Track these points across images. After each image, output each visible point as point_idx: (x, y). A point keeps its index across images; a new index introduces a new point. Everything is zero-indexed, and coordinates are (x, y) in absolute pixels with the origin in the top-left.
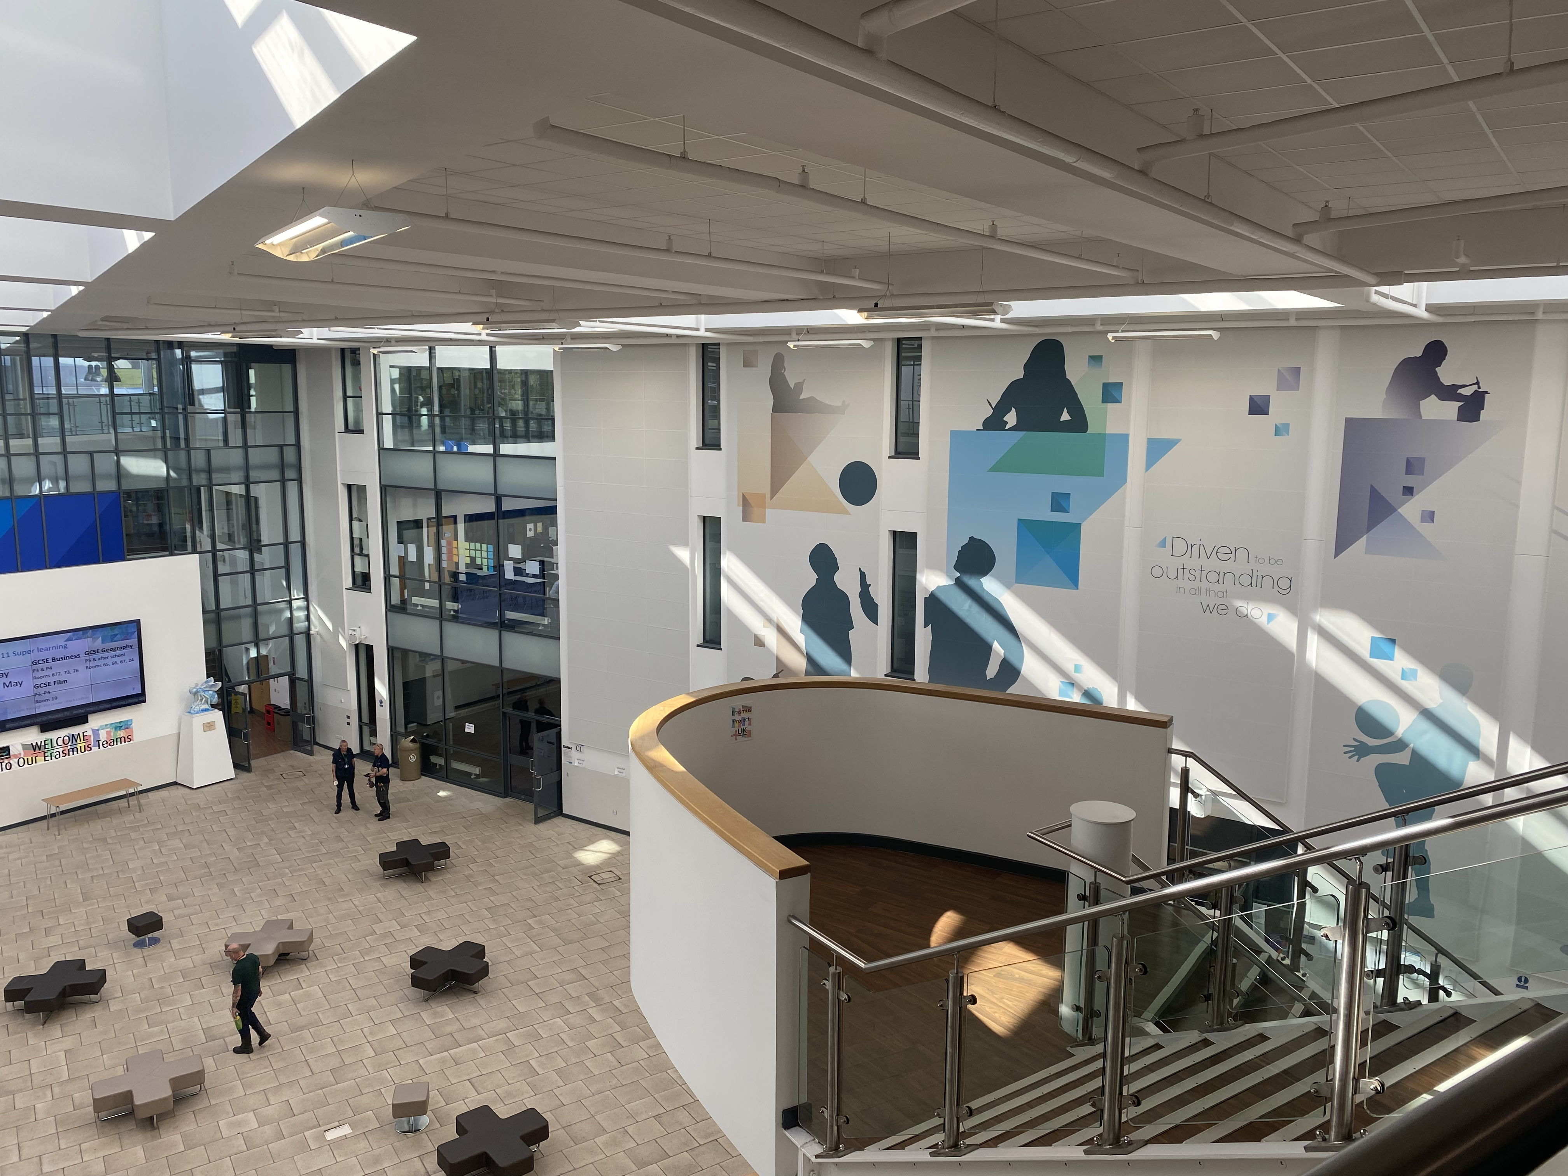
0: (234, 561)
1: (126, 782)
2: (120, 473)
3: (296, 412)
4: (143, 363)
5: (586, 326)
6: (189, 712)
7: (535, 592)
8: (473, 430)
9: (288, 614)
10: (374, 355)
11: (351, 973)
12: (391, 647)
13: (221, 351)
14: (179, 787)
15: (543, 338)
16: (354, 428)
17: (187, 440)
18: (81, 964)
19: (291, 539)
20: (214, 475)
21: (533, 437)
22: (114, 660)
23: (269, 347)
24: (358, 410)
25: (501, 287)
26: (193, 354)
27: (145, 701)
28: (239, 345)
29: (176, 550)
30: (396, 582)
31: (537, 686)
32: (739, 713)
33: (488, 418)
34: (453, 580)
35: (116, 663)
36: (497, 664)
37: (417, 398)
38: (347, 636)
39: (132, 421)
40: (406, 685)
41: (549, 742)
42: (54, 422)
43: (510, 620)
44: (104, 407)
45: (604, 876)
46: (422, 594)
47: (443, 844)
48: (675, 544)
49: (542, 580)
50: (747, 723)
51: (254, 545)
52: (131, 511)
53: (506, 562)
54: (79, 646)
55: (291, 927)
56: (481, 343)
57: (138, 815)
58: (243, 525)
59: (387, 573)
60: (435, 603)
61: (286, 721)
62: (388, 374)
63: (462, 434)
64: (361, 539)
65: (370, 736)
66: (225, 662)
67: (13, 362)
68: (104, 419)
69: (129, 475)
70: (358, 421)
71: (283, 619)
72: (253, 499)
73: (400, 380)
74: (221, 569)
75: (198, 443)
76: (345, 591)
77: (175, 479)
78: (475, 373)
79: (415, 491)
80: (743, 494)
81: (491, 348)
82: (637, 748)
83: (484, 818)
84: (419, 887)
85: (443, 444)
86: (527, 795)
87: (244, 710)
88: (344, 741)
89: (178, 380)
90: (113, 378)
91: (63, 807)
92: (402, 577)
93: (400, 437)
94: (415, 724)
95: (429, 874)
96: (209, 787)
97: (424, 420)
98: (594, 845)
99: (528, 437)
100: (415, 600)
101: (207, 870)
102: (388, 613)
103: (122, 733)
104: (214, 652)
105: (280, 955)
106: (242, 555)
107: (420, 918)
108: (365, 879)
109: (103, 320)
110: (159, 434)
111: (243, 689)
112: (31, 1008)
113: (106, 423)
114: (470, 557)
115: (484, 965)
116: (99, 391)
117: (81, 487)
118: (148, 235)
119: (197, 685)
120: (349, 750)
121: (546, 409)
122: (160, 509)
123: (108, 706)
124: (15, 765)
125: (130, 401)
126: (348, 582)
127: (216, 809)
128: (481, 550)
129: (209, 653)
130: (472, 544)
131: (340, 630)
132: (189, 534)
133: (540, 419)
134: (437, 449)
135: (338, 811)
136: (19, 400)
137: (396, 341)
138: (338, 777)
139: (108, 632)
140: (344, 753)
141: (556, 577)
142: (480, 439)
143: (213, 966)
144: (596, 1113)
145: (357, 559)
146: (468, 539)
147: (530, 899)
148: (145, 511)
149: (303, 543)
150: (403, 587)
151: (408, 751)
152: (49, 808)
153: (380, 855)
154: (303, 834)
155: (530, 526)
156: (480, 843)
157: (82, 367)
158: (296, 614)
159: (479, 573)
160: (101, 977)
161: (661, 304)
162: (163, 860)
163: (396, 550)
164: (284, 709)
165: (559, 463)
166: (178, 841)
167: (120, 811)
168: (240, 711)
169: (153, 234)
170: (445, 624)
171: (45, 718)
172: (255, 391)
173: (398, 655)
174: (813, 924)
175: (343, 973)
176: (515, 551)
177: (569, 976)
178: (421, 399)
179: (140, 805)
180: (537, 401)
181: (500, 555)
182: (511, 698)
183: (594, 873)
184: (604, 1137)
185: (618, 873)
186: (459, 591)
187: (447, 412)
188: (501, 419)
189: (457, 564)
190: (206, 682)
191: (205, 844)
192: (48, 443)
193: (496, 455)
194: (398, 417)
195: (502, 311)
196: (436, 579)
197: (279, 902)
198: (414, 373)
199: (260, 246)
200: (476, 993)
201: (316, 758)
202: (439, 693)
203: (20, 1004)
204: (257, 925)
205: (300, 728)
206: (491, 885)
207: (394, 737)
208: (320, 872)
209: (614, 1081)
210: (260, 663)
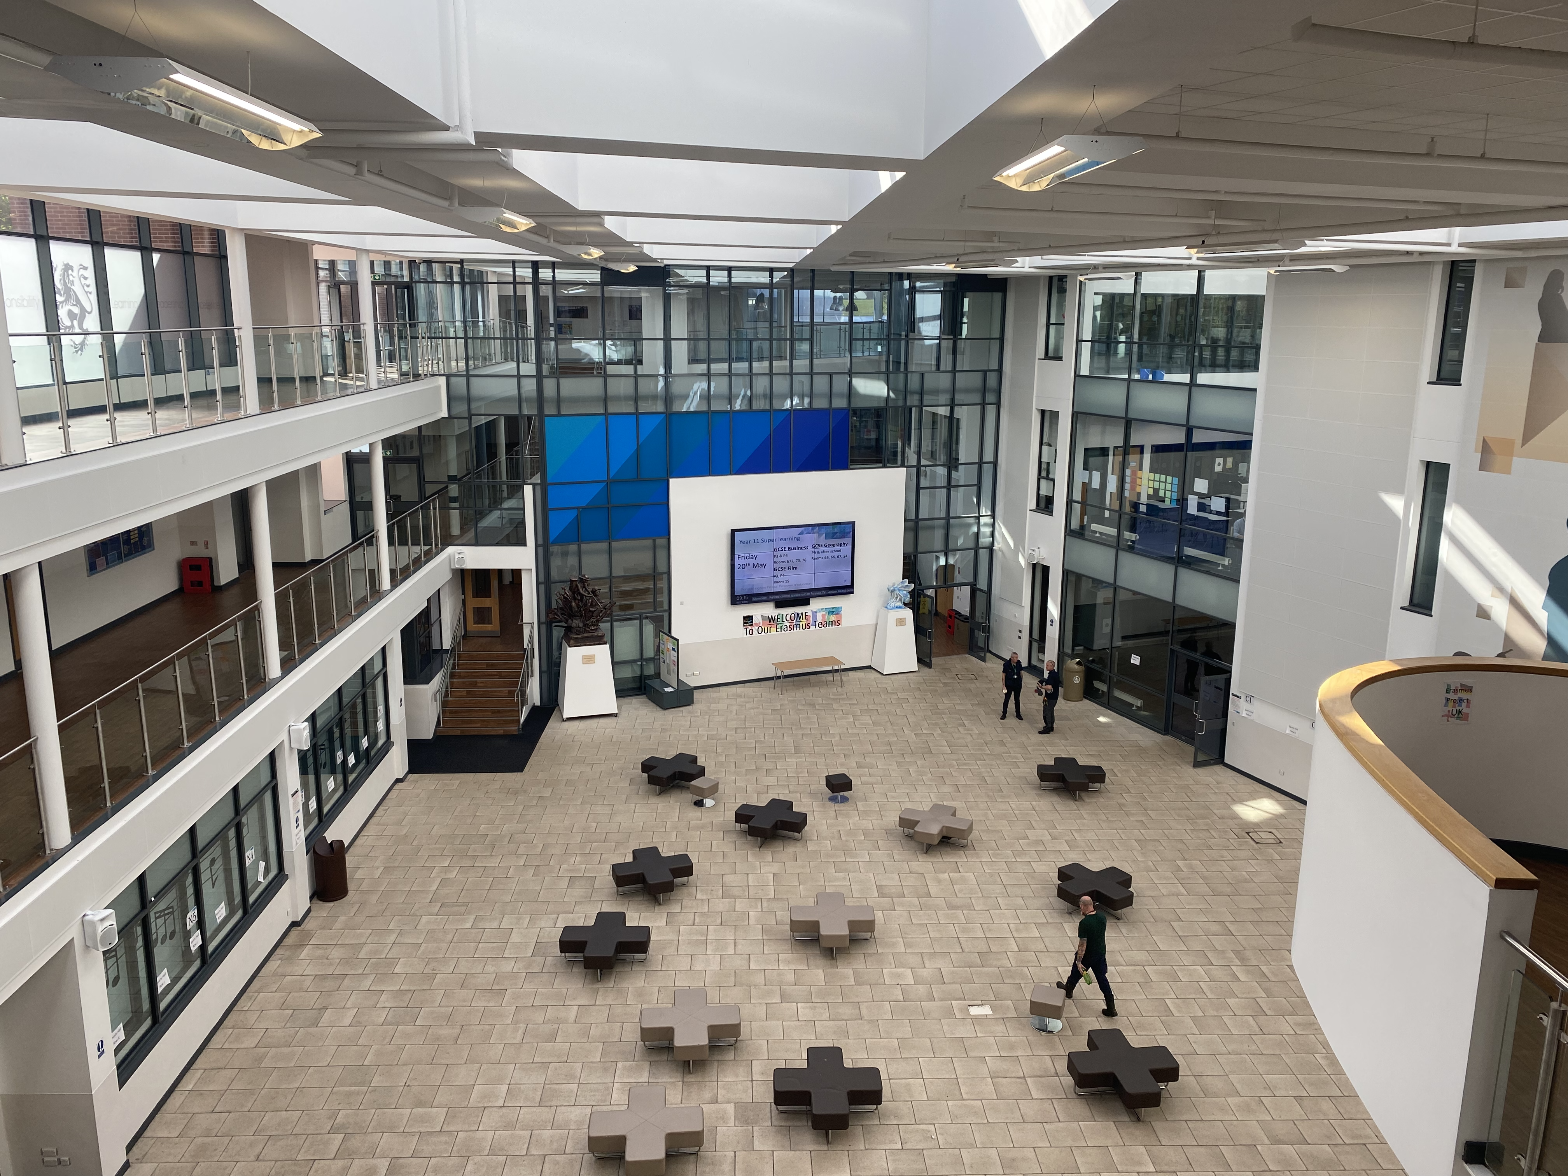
0: (934, 475)
1: (833, 660)
2: (851, 391)
3: (1002, 339)
4: (877, 294)
5: (1312, 246)
6: (886, 607)
7: (1217, 530)
8: (1170, 358)
9: (975, 529)
10: (1081, 282)
11: (1003, 869)
12: (1066, 570)
13: (942, 281)
14: (873, 671)
15: (1258, 260)
16: (1053, 355)
17: (906, 364)
18: (790, 805)
19: (985, 459)
20: (925, 397)
21: (1234, 366)
22: (833, 554)
23: (984, 276)
24: (1060, 337)
25: (1221, 208)
26: (918, 284)
27: (852, 593)
28: (959, 275)
29: (889, 463)
30: (1077, 507)
31: (1208, 628)
32: (1456, 691)
33: (1188, 346)
34: (1133, 510)
35: (834, 557)
36: (1170, 600)
37: (1117, 326)
38: (1026, 555)
39: (863, 346)
40: (1077, 608)
41: (1216, 687)
42: (805, 347)
43: (1187, 556)
44: (842, 333)
45: (1263, 835)
46: (1102, 521)
47: (1099, 768)
48: (1387, 491)
49: (1226, 518)
50: (1464, 704)
51: (952, 463)
52: (855, 426)
53: (1190, 496)
54: (810, 539)
55: (954, 814)
56: (1190, 267)
57: (839, 689)
58: (945, 443)
59: (1070, 498)
60: (1113, 531)
61: (964, 627)
62: (1092, 301)
63: (1159, 362)
64: (1048, 464)
65: (1039, 652)
66: (918, 568)
67: (779, 294)
68: (842, 344)
69: (858, 394)
70: (1058, 348)
71: (970, 533)
72: (955, 420)
73: (1101, 307)
74: (924, 483)
75: (914, 366)
76: (1028, 511)
77: (893, 399)
78: (1179, 299)
79: (1105, 418)
80: (1484, 440)
81: (1200, 272)
82: (1326, 711)
83: (1141, 751)
84: (1072, 804)
85: (1139, 372)
86: (1188, 737)
87: (930, 612)
88: (1016, 653)
89: (904, 309)
90: (852, 308)
91: (786, 672)
92: (1083, 503)
93: (1096, 365)
94: (1082, 648)
95: (1083, 794)
96: (896, 676)
97: (1122, 348)
98: (1255, 801)
99: (1227, 367)
100: (1094, 527)
101: (889, 748)
102: (1067, 537)
103: (833, 618)
104: (910, 557)
105: (944, 837)
106: (942, 471)
107: (1070, 834)
108: (1023, 786)
109: (850, 255)
110: (884, 358)
111: (930, 592)
112: (753, 832)
113: (843, 348)
114: (1153, 488)
115: (1129, 894)
116: (840, 319)
117: (821, 403)
118: (899, 175)
119: (894, 584)
120: (1019, 662)
121: (1252, 336)
122: (878, 426)
123: (824, 592)
124: (755, 632)
125: (864, 328)
126: (1032, 504)
127: (900, 695)
128: (1166, 482)
129: (906, 557)
130: (1157, 476)
131: (1021, 548)
132: (899, 450)
133: (1243, 347)
134: (1132, 377)
135: (1004, 717)
136: (781, 327)
137: (1104, 268)
138: (1007, 686)
139: (830, 529)
140: (1014, 664)
141: (1243, 515)
142: (1177, 367)
143: (888, 832)
144: (1230, 1072)
145: (1043, 483)
146: (1152, 470)
147: (1182, 841)
148: (866, 427)
149: (995, 464)
150: (1083, 513)
151: (1074, 672)
152: (776, 671)
153: (1039, 766)
154: (971, 732)
155: (1219, 460)
156: (1135, 775)
157: (829, 298)
158: (982, 529)
159: (1161, 505)
160: (803, 818)
161: (1407, 218)
162: (856, 731)
163: (1081, 476)
164: (964, 615)
165: (1260, 396)
166: (869, 717)
167: (826, 683)
168: (927, 612)
169: (903, 174)
170: (1121, 553)
171: (778, 597)
172: (967, 318)
173: (1072, 578)
174: (1532, 947)
175: (997, 868)
176: (1201, 485)
177: (1215, 928)
178: (1121, 326)
179: (842, 681)
180: (1241, 328)
181: (1185, 488)
182: (1181, 636)
183: (1252, 830)
184: (1237, 1100)
185: (1279, 836)
186: (1138, 522)
187: (1145, 340)
188: (1201, 346)
189: (1139, 494)
190: (902, 582)
191: (889, 723)
192: (801, 364)
193: (1193, 384)
194: (1096, 344)
195: (1219, 233)
196: (1117, 508)
197: (946, 789)
198: (1117, 300)
199: (997, 179)
200: (1118, 919)
201: (988, 665)
202: (1109, 621)
203: (745, 826)
204: (926, 806)
205: (976, 635)
206: (1143, 819)
207: (1061, 656)
208: (983, 770)
209: (1254, 1047)
210: (947, 569)
